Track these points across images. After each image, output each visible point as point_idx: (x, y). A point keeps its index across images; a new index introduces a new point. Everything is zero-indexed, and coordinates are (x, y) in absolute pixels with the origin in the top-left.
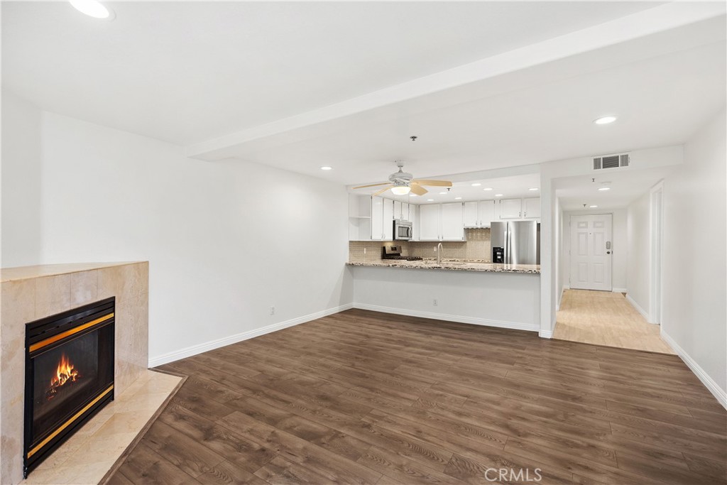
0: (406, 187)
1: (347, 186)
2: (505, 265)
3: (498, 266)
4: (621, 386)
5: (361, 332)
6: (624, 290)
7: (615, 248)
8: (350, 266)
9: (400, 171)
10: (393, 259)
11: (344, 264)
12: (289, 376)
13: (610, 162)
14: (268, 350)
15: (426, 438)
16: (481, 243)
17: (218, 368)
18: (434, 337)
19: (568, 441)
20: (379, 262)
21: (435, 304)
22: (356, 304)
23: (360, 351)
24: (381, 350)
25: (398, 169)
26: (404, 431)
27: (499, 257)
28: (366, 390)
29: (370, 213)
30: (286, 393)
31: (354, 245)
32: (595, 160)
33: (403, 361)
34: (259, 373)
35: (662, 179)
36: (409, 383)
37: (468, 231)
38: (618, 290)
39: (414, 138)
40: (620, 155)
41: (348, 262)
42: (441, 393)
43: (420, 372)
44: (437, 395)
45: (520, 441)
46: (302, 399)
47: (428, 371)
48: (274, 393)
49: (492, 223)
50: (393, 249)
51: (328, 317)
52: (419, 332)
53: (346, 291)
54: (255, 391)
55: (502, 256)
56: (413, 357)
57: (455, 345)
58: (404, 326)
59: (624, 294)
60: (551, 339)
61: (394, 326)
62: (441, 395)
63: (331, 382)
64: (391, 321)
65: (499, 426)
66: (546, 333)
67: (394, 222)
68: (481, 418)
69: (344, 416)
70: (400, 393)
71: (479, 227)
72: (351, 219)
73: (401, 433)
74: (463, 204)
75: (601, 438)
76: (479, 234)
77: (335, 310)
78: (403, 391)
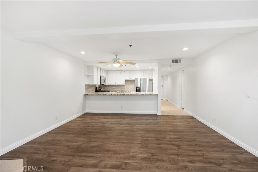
0: (119, 64)
1: (84, 61)
2: (140, 92)
3: (138, 93)
4: (187, 126)
5: (98, 122)
6: (167, 99)
7: (164, 87)
8: (86, 95)
9: (116, 58)
10: (99, 91)
11: (83, 94)
12: (84, 145)
13: (176, 61)
14: (62, 136)
15: (156, 155)
16: (130, 85)
17: (42, 150)
18: (127, 120)
19: (190, 144)
20: (94, 93)
21: (122, 108)
22: (88, 111)
23: (104, 129)
24: (113, 127)
25: (115, 57)
26: (147, 155)
27: (138, 90)
28: (122, 144)
29: (93, 73)
30: (89, 153)
31: (87, 86)
32: (173, 60)
33: (124, 130)
34: (68, 147)
35: (184, 67)
36: (133, 138)
37: (126, 81)
38: (165, 99)
39: (131, 46)
40: (179, 59)
41: (84, 93)
42: (146, 139)
43: (133, 133)
44: (146, 140)
45: (180, 148)
46: (99, 153)
47: (136, 132)
48: (83, 154)
49: (135, 78)
50: (99, 88)
51: (78, 117)
52: (120, 119)
53: (84, 106)
54: (73, 156)
55: (139, 90)
56: (126, 128)
57: (136, 121)
58: (113, 117)
59: (167, 100)
60: (161, 115)
61: (109, 118)
62: (147, 139)
63: (105, 144)
64: (106, 116)
65: (171, 145)
66: (159, 114)
67: (101, 77)
68: (165, 144)
69: (122, 156)
70: (134, 142)
71: (130, 79)
72: (85, 75)
73: (147, 156)
74: (125, 71)
75: (196, 141)
76: (130, 82)
77: (80, 114)
78: (134, 141)
